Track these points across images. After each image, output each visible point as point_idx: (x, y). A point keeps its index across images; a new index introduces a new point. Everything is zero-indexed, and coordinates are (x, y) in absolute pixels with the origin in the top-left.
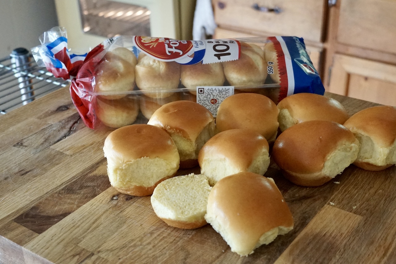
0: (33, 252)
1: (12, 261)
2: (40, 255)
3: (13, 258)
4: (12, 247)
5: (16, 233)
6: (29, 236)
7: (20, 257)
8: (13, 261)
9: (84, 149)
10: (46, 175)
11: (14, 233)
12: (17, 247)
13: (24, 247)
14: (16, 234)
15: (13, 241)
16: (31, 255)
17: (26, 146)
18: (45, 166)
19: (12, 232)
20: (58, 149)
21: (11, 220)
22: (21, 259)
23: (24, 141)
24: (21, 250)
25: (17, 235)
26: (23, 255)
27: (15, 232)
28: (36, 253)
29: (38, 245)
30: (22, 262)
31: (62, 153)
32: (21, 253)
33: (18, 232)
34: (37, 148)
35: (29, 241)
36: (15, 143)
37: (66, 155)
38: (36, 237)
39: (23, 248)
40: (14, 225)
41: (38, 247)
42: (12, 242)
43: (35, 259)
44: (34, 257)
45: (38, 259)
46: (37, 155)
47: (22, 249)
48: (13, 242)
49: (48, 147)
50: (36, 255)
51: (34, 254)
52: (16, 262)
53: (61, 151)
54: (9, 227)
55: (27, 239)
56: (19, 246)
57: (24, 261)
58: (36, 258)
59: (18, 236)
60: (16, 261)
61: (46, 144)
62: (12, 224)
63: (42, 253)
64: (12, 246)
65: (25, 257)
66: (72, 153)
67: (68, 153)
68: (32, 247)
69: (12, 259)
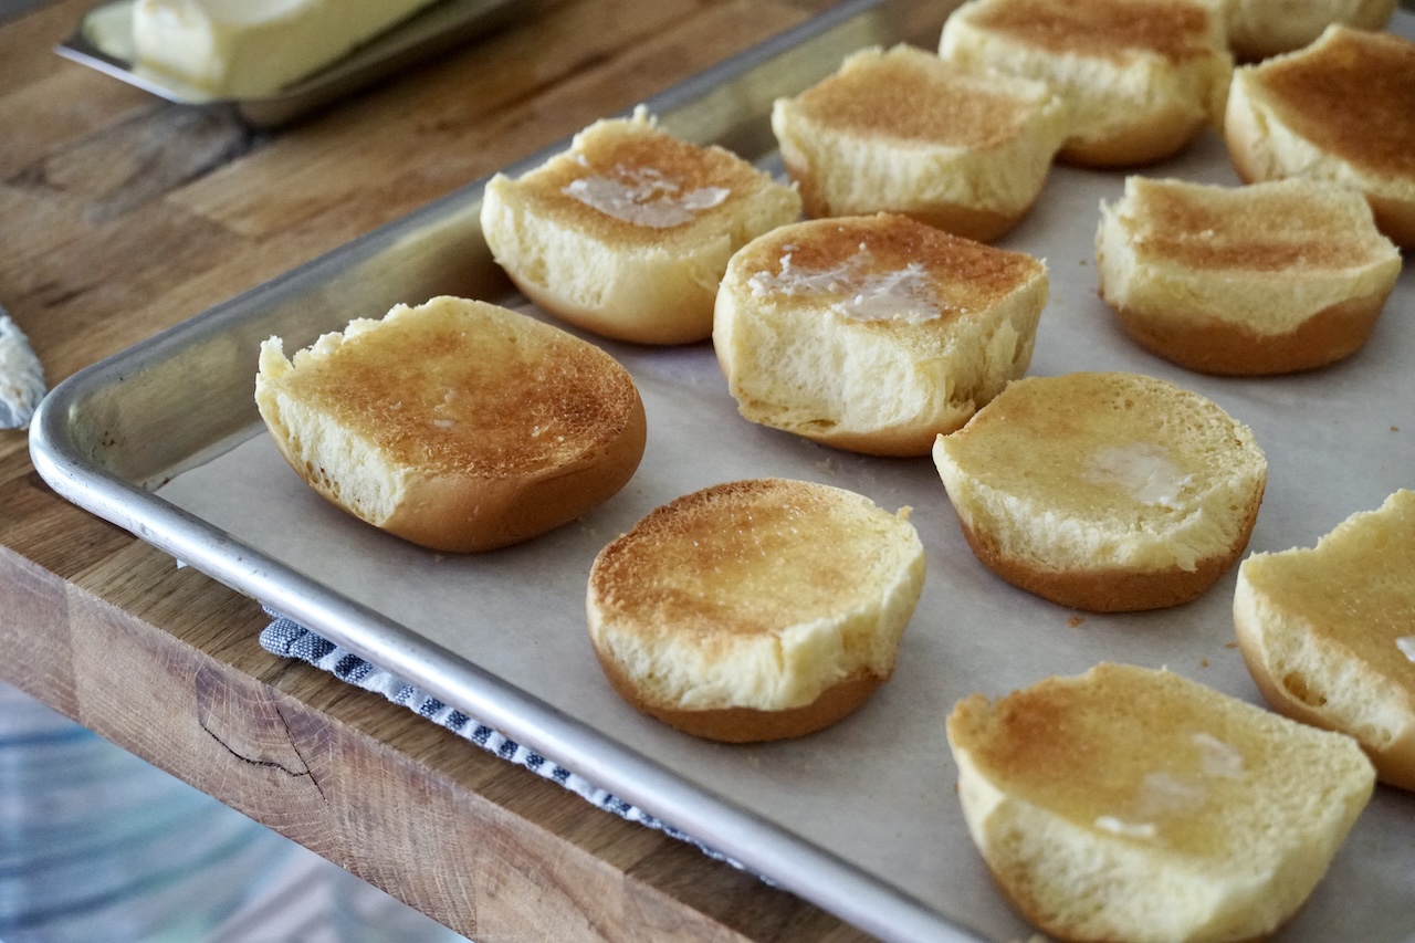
0: (111, 602)
1: (14, 643)
2: (139, 616)
3: (19, 632)
4: (20, 584)
5: (37, 528)
6: (92, 545)
7: (52, 627)
8: (19, 642)
9: (314, 215)
10: (151, 310)
11: (32, 526)
12: (45, 584)
13: (75, 583)
14: (37, 532)
15: (30, 557)
16: (101, 615)
17: (60, 188)
18: (146, 276)
19: (24, 523)
20: (200, 209)
21: (12, 476)
22: (54, 636)
23: (53, 163)
24: (61, 595)
25: (44, 537)
26: (66, 615)
27: (37, 524)
28: (126, 606)
29: (129, 580)
30: (60, 645)
31: (217, 228)
32: (60, 605)
33: (48, 525)
34: (110, 196)
35: (92, 560)
36: (13, 172)
37: (238, 237)
38: (120, 547)
39: (69, 585)
40: (26, 498)
41: (128, 585)
42: (22, 562)
43: (115, 629)
44: (113, 626)
45: (128, 631)
46: (112, 227)
47: (64, 591)
48: (26, 561)
49: (157, 197)
50: (125, 614)
51: (115, 610)
52: (31, 650)
53: (215, 217)
54: (10, 504)
55: (84, 553)
56: (51, 579)
57: (66, 641)
58: (120, 625)
59: (51, 541)
60: (32, 645)
61: (149, 185)
62: (22, 492)
63: (149, 608)
64: (21, 575)
65: (73, 625)
66: (259, 230)
67: (244, 226)
68: (108, 583)
69: (15, 634)
